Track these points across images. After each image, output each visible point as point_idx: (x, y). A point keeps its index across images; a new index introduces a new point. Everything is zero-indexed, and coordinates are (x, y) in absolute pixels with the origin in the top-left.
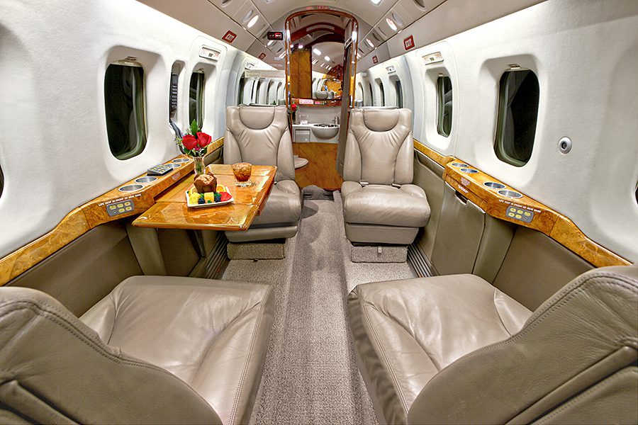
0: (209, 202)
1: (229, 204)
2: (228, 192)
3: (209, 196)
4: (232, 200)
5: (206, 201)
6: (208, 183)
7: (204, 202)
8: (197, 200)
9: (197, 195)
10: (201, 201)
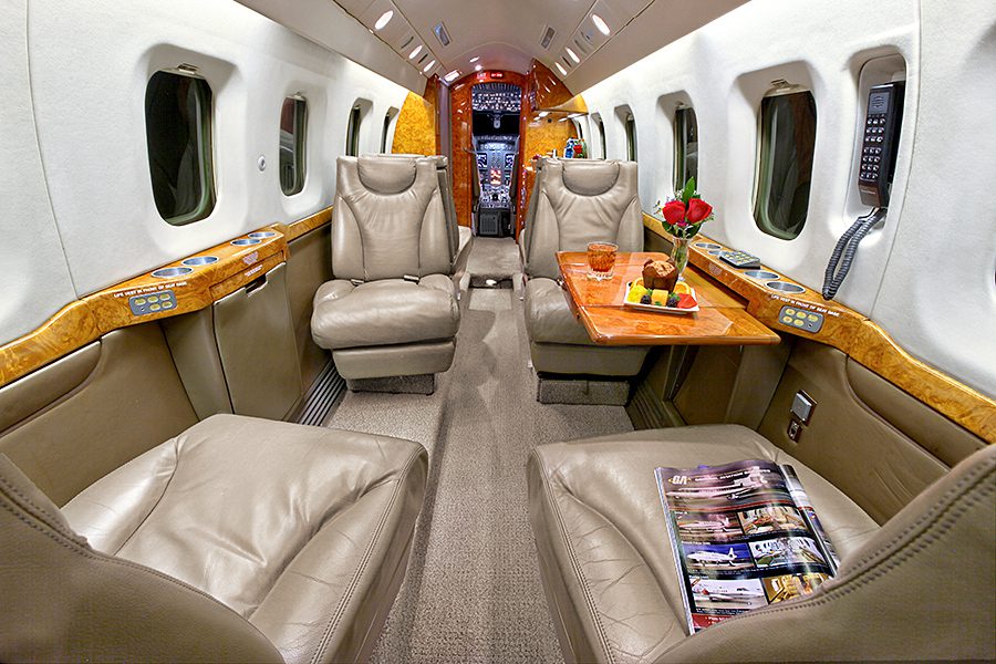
0: (657, 303)
1: (689, 315)
2: (693, 296)
3: (660, 295)
4: (696, 309)
5: (653, 300)
6: (665, 274)
7: (649, 302)
8: (640, 296)
9: (642, 290)
10: (646, 300)
